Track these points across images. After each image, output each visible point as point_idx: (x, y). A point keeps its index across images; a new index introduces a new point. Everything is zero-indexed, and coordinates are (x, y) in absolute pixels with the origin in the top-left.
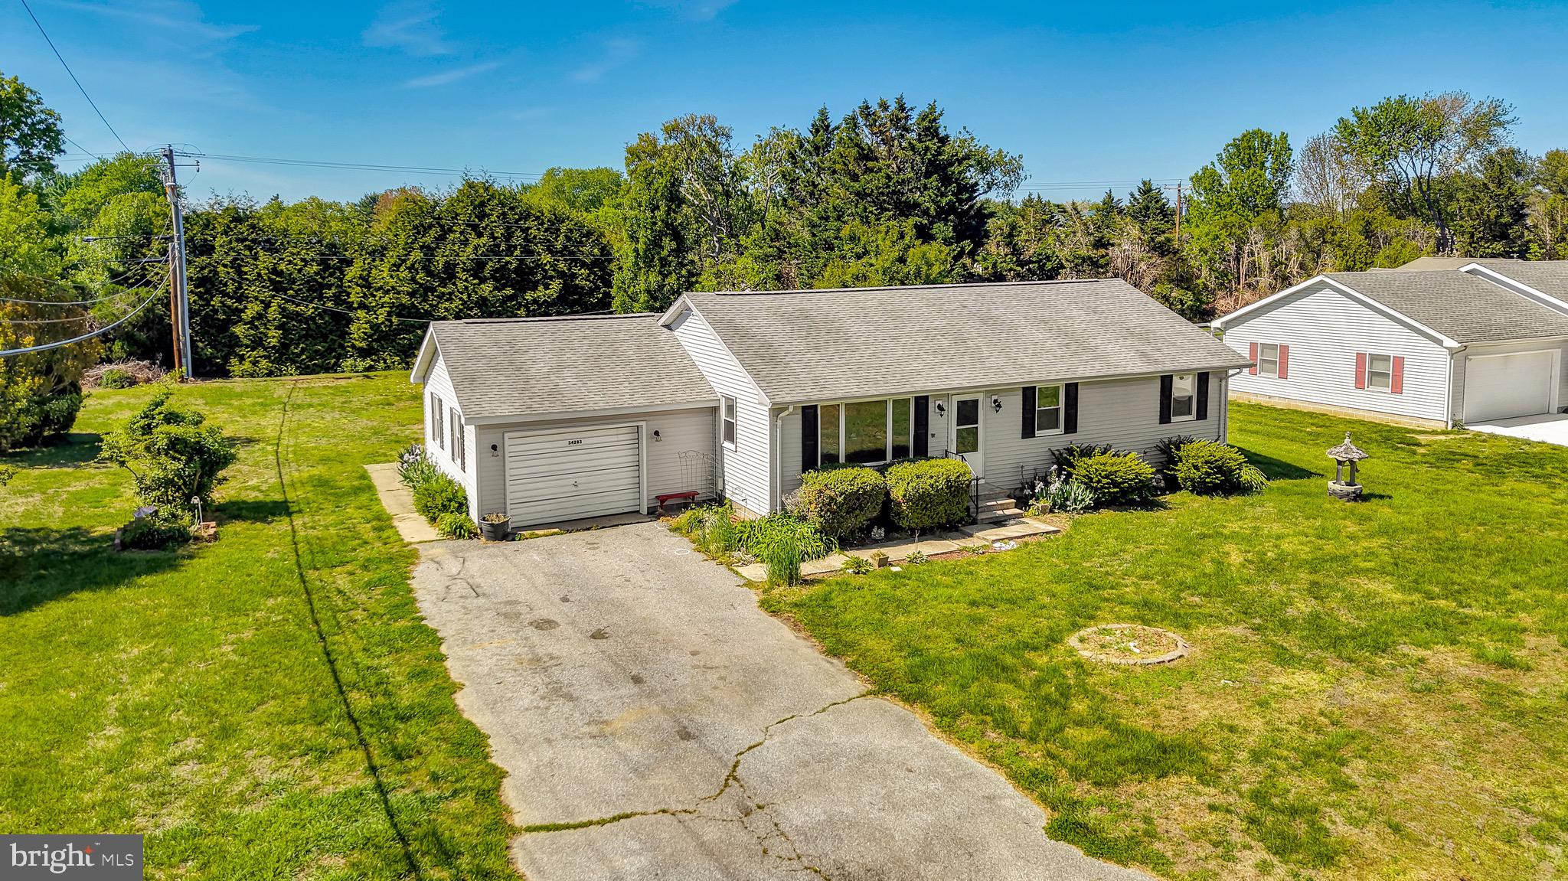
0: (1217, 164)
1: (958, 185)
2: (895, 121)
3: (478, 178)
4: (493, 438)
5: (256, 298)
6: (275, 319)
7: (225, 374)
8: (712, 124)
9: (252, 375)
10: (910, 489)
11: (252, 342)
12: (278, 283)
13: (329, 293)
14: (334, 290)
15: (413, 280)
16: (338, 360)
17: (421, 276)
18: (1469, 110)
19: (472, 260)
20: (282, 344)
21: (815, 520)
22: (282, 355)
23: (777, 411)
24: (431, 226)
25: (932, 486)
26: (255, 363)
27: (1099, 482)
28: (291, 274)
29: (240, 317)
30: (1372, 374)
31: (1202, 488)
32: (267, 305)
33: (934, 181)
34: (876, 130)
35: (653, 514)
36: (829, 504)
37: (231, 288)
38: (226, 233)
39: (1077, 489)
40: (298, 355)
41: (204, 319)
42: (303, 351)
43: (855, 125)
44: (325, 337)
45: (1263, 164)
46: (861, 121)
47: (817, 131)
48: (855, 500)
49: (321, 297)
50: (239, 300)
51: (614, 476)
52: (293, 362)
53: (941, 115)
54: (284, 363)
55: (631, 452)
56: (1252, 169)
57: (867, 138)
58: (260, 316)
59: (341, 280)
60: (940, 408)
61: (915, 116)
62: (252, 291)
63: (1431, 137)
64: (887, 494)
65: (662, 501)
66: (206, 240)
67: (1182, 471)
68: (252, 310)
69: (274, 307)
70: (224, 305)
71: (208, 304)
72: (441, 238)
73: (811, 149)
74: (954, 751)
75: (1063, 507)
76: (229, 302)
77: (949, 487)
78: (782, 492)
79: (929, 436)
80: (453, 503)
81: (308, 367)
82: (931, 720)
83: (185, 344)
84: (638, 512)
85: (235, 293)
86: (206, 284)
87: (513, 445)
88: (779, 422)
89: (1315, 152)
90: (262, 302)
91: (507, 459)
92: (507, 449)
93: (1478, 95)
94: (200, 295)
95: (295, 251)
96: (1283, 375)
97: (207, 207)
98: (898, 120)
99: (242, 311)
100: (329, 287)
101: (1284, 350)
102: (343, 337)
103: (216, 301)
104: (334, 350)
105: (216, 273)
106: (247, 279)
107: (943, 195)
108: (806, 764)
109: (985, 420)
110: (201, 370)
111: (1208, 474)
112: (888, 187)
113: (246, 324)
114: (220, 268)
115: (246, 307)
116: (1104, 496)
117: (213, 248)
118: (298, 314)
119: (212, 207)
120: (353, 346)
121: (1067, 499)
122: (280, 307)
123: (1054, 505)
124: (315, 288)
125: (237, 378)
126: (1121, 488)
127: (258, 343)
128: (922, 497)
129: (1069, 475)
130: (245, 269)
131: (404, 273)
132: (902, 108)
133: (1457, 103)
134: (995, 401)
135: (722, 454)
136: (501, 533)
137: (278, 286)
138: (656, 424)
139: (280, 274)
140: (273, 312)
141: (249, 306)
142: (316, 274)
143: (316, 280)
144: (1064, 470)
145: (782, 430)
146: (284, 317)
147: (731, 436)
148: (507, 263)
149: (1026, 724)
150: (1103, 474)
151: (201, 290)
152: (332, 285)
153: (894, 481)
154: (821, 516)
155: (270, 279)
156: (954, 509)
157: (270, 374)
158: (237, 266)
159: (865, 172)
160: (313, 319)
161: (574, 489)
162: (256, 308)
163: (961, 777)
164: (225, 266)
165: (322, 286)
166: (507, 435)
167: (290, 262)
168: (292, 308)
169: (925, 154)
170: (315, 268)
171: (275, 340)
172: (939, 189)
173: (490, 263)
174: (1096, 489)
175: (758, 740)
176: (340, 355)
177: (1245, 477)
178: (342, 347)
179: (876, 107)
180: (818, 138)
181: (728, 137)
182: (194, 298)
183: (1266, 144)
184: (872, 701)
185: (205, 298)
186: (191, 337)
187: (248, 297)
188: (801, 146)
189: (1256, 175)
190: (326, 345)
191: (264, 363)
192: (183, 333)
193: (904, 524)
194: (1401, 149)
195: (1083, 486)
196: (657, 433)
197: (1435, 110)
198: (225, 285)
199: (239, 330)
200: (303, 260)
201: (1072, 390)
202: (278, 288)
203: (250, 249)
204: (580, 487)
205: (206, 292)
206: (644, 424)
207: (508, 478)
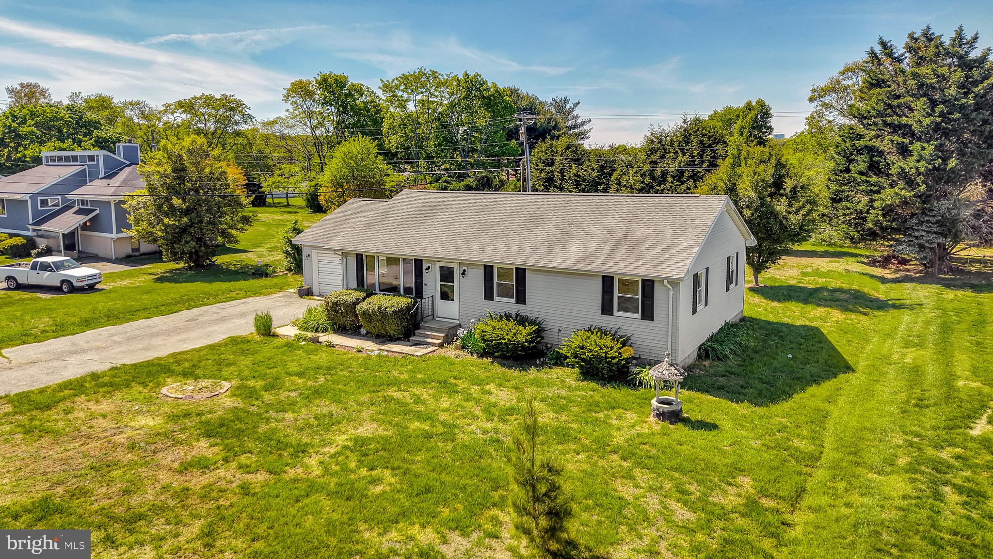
15: (643, 182)
17: (647, 180)
19: (678, 170)
24: (658, 149)
37: (558, 184)
38: (561, 155)
59: (608, 181)
60: (429, 268)
66: (553, 159)
72: (663, 157)
79: (424, 285)
88: (345, 260)
106: (565, 179)
109: (458, 281)
123: (464, 345)
124: (596, 185)
130: (565, 174)
131: (639, 178)
134: (464, 270)
137: (578, 183)
143: (596, 180)
145: (346, 265)
148: (698, 172)
158: (562, 172)
164: (558, 172)
165: (599, 184)
170: (597, 174)
173: (687, 172)
198: (557, 182)
200: (592, 169)
201: (520, 272)
203: (570, 163)
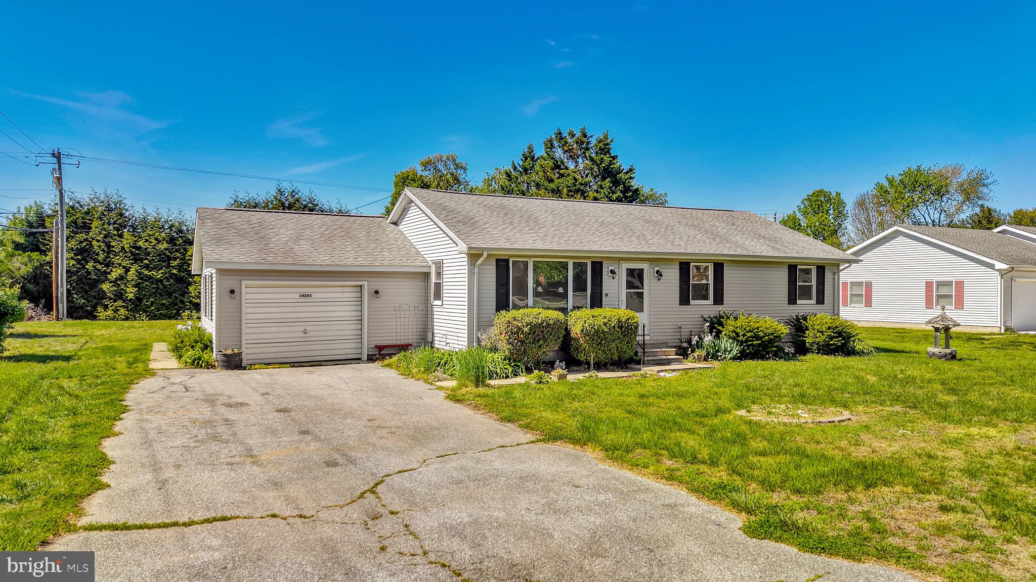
0: (797, 212)
1: (625, 186)
2: (580, 143)
3: (287, 187)
4: (231, 283)
5: (120, 265)
6: (132, 280)
7: (92, 316)
8: (454, 160)
9: (113, 319)
10: (587, 325)
11: (115, 296)
12: (137, 255)
13: (174, 263)
14: (178, 261)
16: (178, 311)
18: (964, 176)
20: (137, 298)
21: (505, 347)
22: (136, 306)
23: (474, 256)
25: (605, 324)
26: (116, 311)
27: (744, 335)
28: (147, 248)
29: (106, 277)
30: (939, 297)
31: (827, 349)
32: (127, 270)
33: (607, 183)
34: (566, 148)
35: (371, 359)
36: (517, 333)
37: (101, 257)
38: (101, 219)
39: (725, 343)
40: (148, 307)
41: (80, 279)
42: (152, 303)
43: (552, 146)
44: (170, 295)
45: (827, 211)
46: (556, 144)
47: (526, 159)
48: (539, 332)
49: (168, 266)
50: (107, 266)
51: (341, 327)
52: (145, 311)
53: (612, 141)
54: (138, 312)
55: (355, 308)
56: (820, 214)
57: (559, 153)
58: (121, 278)
59: (184, 255)
60: (612, 272)
61: (594, 141)
62: (117, 260)
63: (940, 193)
64: (568, 331)
65: (380, 351)
66: (85, 223)
67: (809, 338)
68: (115, 273)
69: (132, 271)
70: (96, 269)
71: (84, 268)
73: (521, 170)
74: (627, 474)
75: (715, 357)
76: (99, 267)
77: (621, 327)
78: (479, 330)
79: (604, 295)
80: (199, 344)
81: (156, 315)
82: (602, 454)
83: (62, 294)
84: (360, 359)
85: (105, 260)
86: (83, 253)
87: (250, 291)
88: (476, 270)
89: (861, 204)
90: (124, 267)
91: (244, 305)
92: (244, 296)
93: (969, 166)
94: (78, 261)
95: (151, 233)
96: (868, 304)
97: (88, 200)
98: (582, 143)
99: (109, 273)
100: (175, 259)
101: (869, 286)
102: (183, 295)
103: (90, 266)
104: (176, 304)
105: (91, 246)
106: (113, 251)
107: (613, 193)
108: (459, 482)
109: (650, 286)
110: (75, 315)
111: (832, 338)
112: (575, 185)
113: (111, 282)
114: (94, 243)
115: (111, 271)
116: (748, 348)
117: (90, 228)
118: (150, 278)
119: (92, 200)
120: (191, 302)
121: (718, 351)
122: (137, 271)
123: (708, 354)
124: (165, 259)
125: (102, 322)
126: (763, 342)
127: (119, 296)
128: (597, 332)
129: (719, 332)
130: (113, 244)
132: (585, 136)
133: (956, 171)
134: (658, 272)
135: (432, 311)
136: (233, 362)
137: (137, 257)
138: (377, 284)
139: (139, 248)
140: (132, 274)
141: (114, 270)
142: (166, 249)
143: (165, 254)
144: (715, 328)
145: (479, 277)
146: (140, 278)
147: (438, 295)
149: (705, 453)
150: (747, 329)
151: (79, 257)
152: (178, 258)
153: (573, 321)
154: (510, 343)
155: (131, 252)
156: (625, 348)
157: (127, 319)
158: (107, 241)
159: (558, 178)
160: (161, 281)
161: (304, 335)
162: (119, 272)
163: (636, 492)
164: (98, 241)
165: (169, 259)
166: (244, 282)
167: (147, 240)
168: (146, 272)
169: (601, 164)
170: (165, 245)
171: (132, 294)
172: (611, 188)
174: (742, 343)
175: (415, 467)
176: (180, 307)
177: (858, 347)
178: (182, 302)
179: (567, 135)
180: (527, 163)
181: (465, 169)
182: (72, 262)
183: (829, 200)
184: (540, 445)
185: (82, 262)
186: (68, 290)
187: (113, 264)
188: (515, 168)
189: (823, 218)
190: (171, 300)
191: (123, 311)
192: (61, 287)
193: (582, 357)
194: (920, 201)
195: (731, 341)
196: (377, 292)
197: (941, 176)
198: (98, 254)
199: (105, 287)
200: (156, 239)
201: (719, 268)
202: (136, 259)
203: (118, 230)
204: (309, 334)
205: (83, 259)
206: (365, 283)
207: (244, 322)
